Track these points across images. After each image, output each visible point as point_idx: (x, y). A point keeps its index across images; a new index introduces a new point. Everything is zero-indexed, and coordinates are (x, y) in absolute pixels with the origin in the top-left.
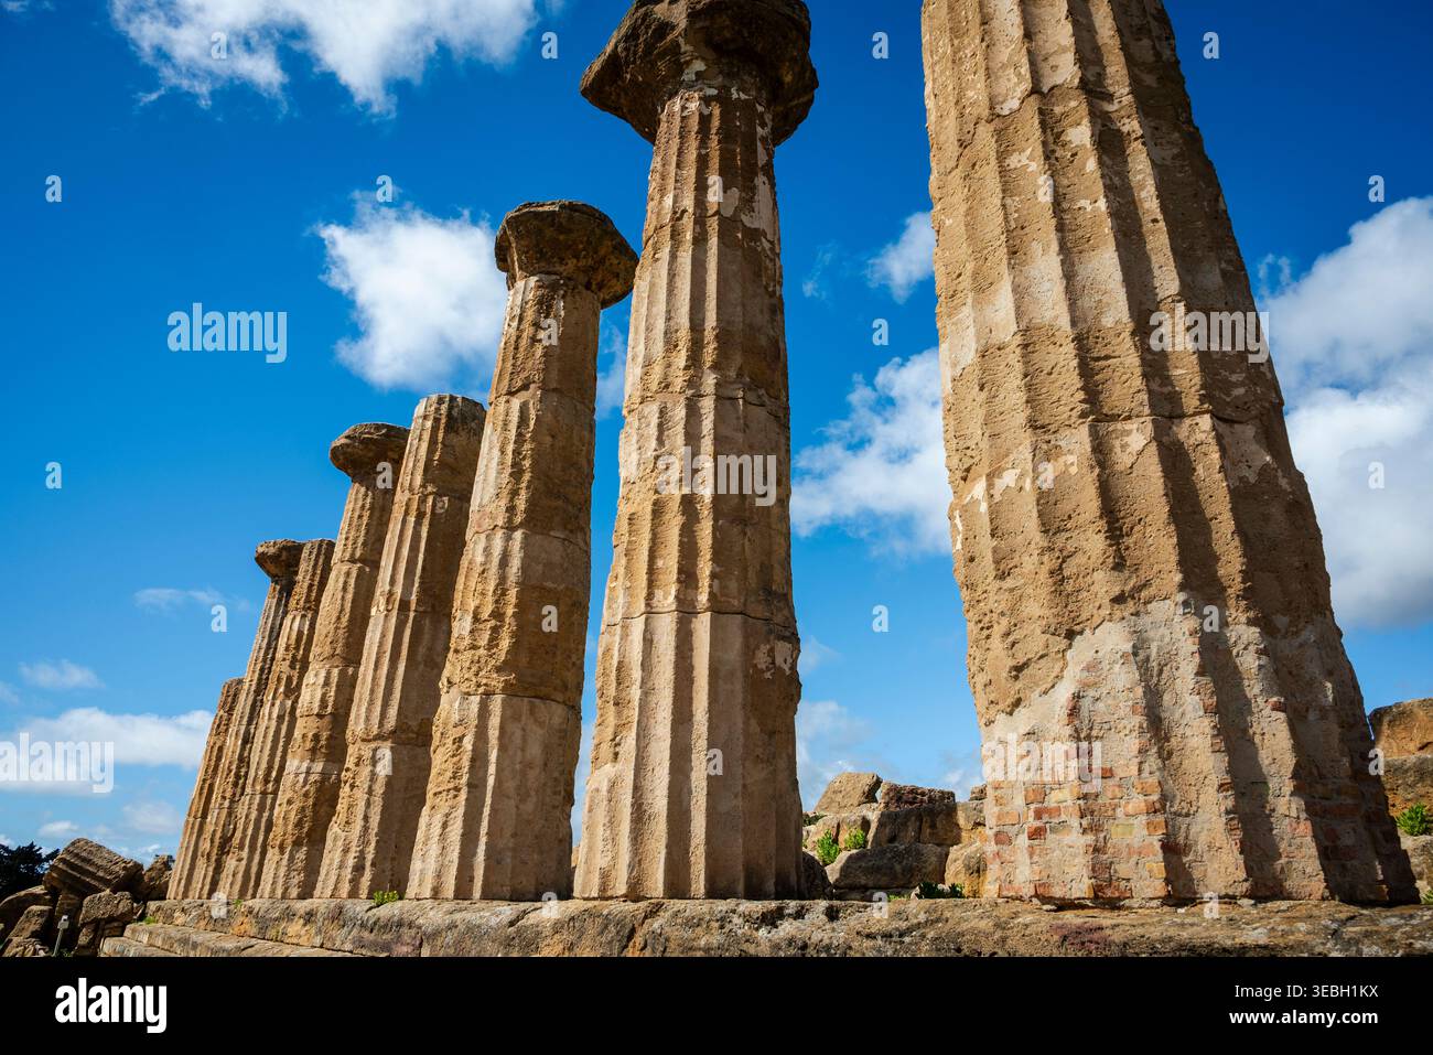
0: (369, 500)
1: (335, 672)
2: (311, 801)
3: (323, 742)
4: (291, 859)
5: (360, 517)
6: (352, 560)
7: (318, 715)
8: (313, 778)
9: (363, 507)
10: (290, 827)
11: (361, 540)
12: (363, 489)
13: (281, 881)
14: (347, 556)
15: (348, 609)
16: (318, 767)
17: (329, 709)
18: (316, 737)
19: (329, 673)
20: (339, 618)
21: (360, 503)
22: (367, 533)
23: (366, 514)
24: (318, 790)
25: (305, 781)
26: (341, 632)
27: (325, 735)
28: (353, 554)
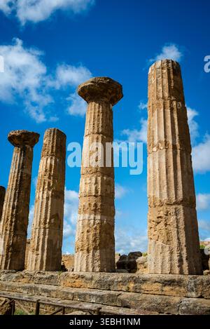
0: (101, 109)
1: (99, 178)
2: (98, 231)
3: (99, 207)
4: (93, 255)
5: (98, 116)
6: (98, 133)
7: (95, 196)
8: (97, 222)
9: (99, 112)
10: (91, 242)
11: (100, 125)
12: (97, 105)
13: (90, 264)
14: (96, 131)
16: (98, 217)
17: (99, 194)
18: (96, 205)
19: (96, 180)
21: (97, 110)
22: (102, 123)
23: (101, 115)
25: (94, 223)
27: (99, 204)
28: (98, 130)
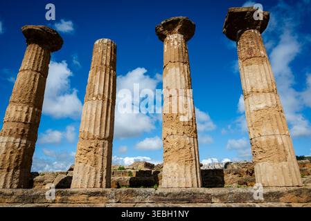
0: (43, 53)
1: (31, 109)
2: (22, 153)
3: (26, 133)
4: (13, 174)
5: (40, 57)
6: (37, 71)
7: (24, 123)
8: (22, 145)
10: (13, 162)
11: (40, 65)
12: (40, 48)
13: (9, 182)
14: (35, 69)
15: (36, 87)
16: (24, 141)
17: (29, 121)
18: (23, 131)
19: (28, 110)
20: (32, 90)
21: (39, 53)
23: (42, 57)
24: (24, 149)
25: (19, 146)
26: (33, 95)
27: (27, 130)
28: (37, 69)
